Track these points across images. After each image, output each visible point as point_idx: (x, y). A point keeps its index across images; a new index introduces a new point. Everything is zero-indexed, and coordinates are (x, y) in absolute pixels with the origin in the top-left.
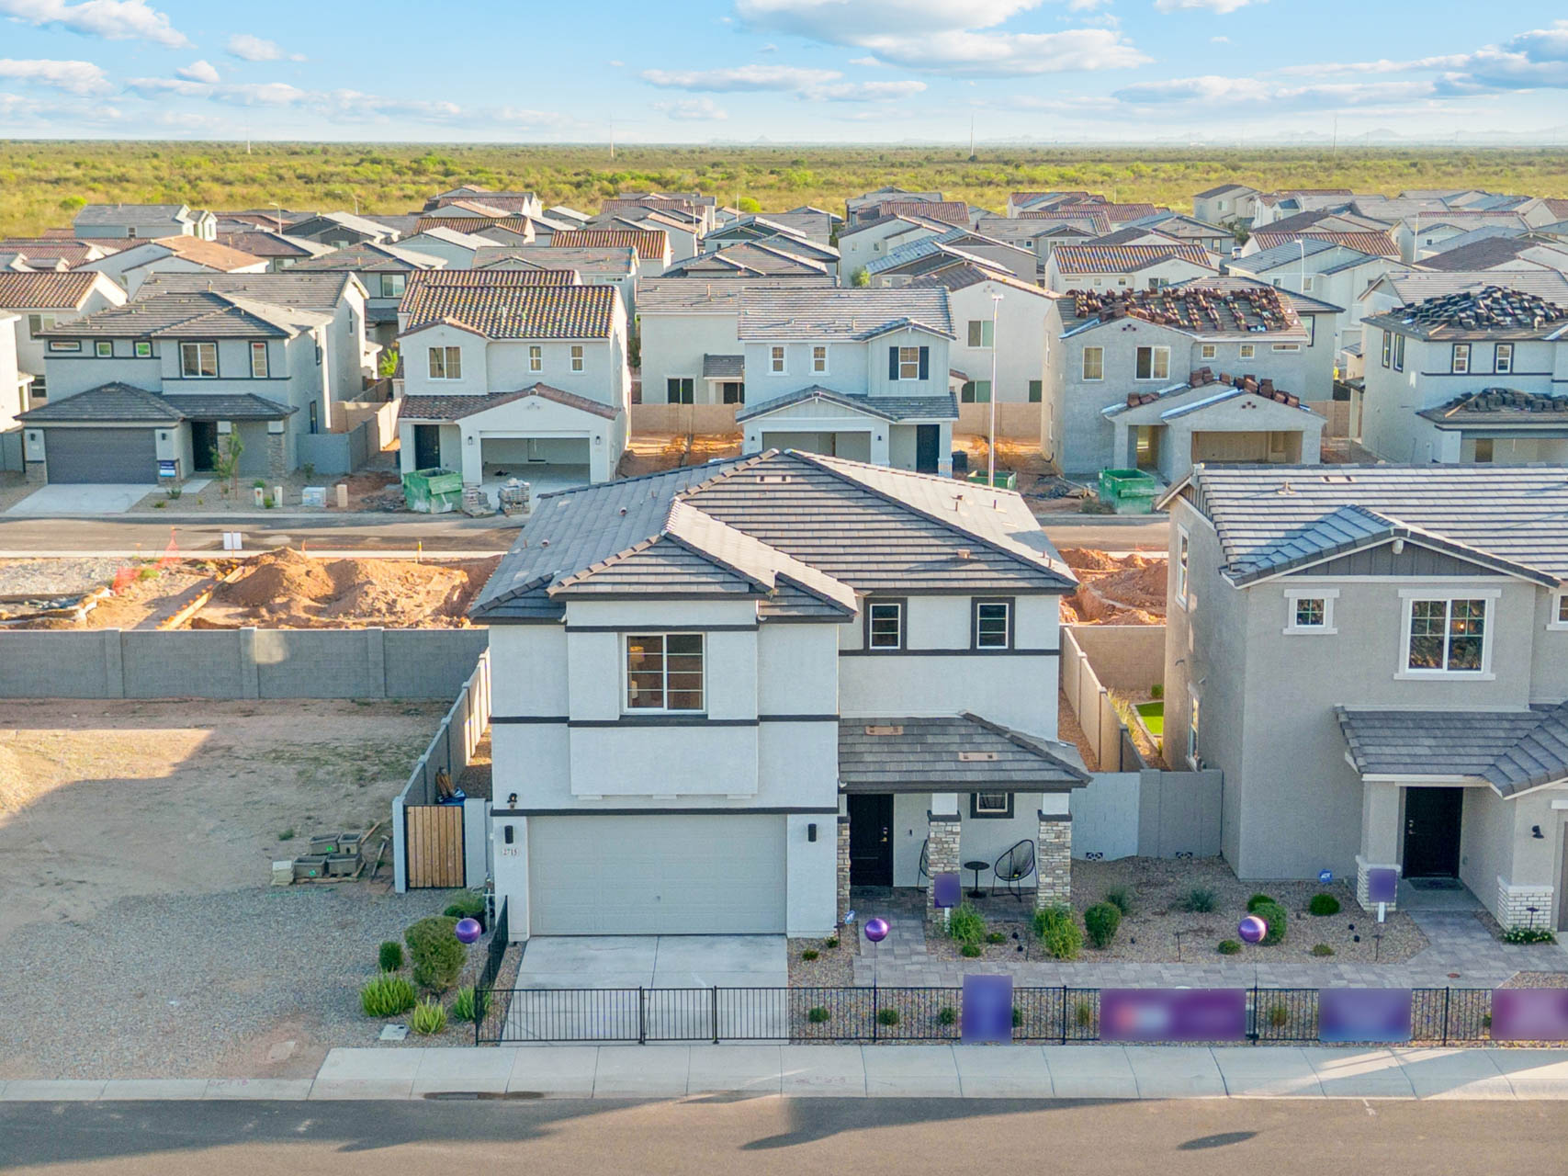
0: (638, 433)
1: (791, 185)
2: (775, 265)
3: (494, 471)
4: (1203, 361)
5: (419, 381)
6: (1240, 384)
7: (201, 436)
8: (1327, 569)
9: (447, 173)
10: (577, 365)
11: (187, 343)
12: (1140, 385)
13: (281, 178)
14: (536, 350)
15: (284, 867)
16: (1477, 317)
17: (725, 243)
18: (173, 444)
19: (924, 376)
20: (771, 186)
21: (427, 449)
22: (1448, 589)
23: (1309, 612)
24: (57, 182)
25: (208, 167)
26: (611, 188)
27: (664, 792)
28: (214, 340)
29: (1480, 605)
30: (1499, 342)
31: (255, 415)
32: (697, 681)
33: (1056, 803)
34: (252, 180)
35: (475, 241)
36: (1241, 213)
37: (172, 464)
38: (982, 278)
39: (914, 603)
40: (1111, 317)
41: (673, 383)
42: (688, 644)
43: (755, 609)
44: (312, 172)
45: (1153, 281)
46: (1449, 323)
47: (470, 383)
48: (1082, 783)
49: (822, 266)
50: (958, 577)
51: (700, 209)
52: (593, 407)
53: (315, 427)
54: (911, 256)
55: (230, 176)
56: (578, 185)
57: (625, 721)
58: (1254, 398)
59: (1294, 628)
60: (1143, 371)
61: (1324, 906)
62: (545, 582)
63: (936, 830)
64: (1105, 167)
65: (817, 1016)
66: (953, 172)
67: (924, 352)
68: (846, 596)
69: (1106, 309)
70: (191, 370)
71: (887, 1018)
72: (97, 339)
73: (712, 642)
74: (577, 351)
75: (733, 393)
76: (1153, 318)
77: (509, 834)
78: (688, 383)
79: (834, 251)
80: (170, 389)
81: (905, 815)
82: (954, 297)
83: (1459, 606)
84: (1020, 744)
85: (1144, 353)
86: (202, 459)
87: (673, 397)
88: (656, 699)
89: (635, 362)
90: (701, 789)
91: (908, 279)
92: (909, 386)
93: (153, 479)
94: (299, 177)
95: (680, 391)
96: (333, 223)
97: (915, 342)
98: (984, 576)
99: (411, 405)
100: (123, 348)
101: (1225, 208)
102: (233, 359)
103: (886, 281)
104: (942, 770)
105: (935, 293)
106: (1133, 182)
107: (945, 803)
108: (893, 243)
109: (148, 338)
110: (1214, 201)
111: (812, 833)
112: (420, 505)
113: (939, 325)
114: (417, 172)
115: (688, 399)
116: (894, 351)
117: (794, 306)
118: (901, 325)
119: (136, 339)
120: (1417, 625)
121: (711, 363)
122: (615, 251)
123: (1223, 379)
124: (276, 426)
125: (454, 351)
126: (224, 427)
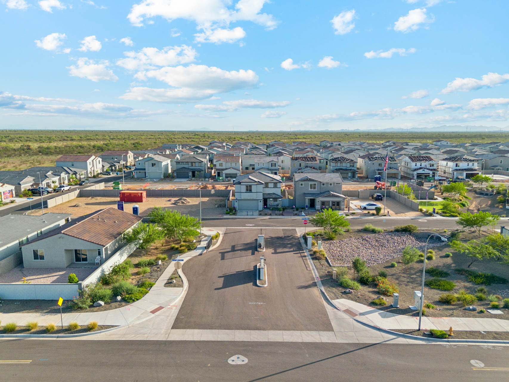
0: (242, 173)
1: (261, 139)
2: (259, 153)
3: (226, 177)
4: (307, 165)
5: (218, 167)
6: (311, 168)
7: (193, 173)
8: (303, 181)
9: (209, 137)
10: (236, 165)
11: (192, 163)
12: (300, 168)
13: (184, 138)
14: (231, 164)
15: (217, 206)
16: (339, 160)
17: (252, 149)
18: (190, 174)
19: (275, 166)
20: (258, 139)
21: (219, 174)
22: (313, 183)
23: (302, 185)
24: (150, 138)
25: (172, 136)
26: (234, 140)
27: (249, 198)
28: (195, 162)
29: (315, 184)
30: (341, 163)
31: (200, 171)
32: (251, 189)
33: (280, 199)
34: (179, 138)
35: (219, 150)
36: (326, 145)
37: (191, 176)
38: (283, 155)
39: (269, 184)
40: (297, 160)
41: (246, 168)
42: (250, 186)
43: (256, 183)
44: (188, 137)
45: (307, 155)
46: (335, 161)
47: (224, 167)
48: (282, 198)
49: (264, 153)
50: (272, 182)
51: (248, 144)
52: (238, 170)
53: (205, 172)
54: (276, 152)
55: (176, 137)
56: (229, 139)
57: (246, 192)
58: (312, 169)
59: (300, 186)
60: (300, 166)
61: (303, 208)
62: (239, 181)
63: (271, 202)
64: (311, 136)
65: (261, 214)
66: (287, 136)
67: (275, 164)
68: (263, 183)
69: (296, 159)
70: (192, 166)
71: (266, 214)
72: (182, 162)
73: (252, 186)
74: (236, 164)
75: (253, 169)
76: (301, 160)
77: (236, 201)
78: (248, 167)
79: (266, 151)
80: (190, 168)
81: (268, 200)
82: (279, 158)
83: (314, 184)
84: (278, 195)
85: (300, 164)
86: (194, 176)
87: (246, 169)
88: (248, 191)
89: (242, 165)
90: (252, 198)
91: (275, 155)
92: (273, 168)
93: (188, 178)
94: (186, 138)
95: (247, 168)
96: (199, 147)
97: (274, 163)
98: (275, 181)
99: (217, 170)
100: (185, 163)
101: (324, 143)
102: (197, 164)
103: (273, 155)
104: (271, 197)
105: (277, 157)
106: (314, 138)
107: (271, 199)
108: (274, 149)
109: (188, 162)
110: (322, 143)
111: (260, 201)
112: (219, 181)
113: (277, 161)
114: (204, 137)
115: (248, 169)
116: (272, 164)
117: (260, 158)
118: (273, 161)
119: (186, 162)
120: (310, 186)
121: (251, 165)
122: (238, 151)
123: (309, 167)
124: (202, 172)
125: (222, 163)
126: (196, 172)
